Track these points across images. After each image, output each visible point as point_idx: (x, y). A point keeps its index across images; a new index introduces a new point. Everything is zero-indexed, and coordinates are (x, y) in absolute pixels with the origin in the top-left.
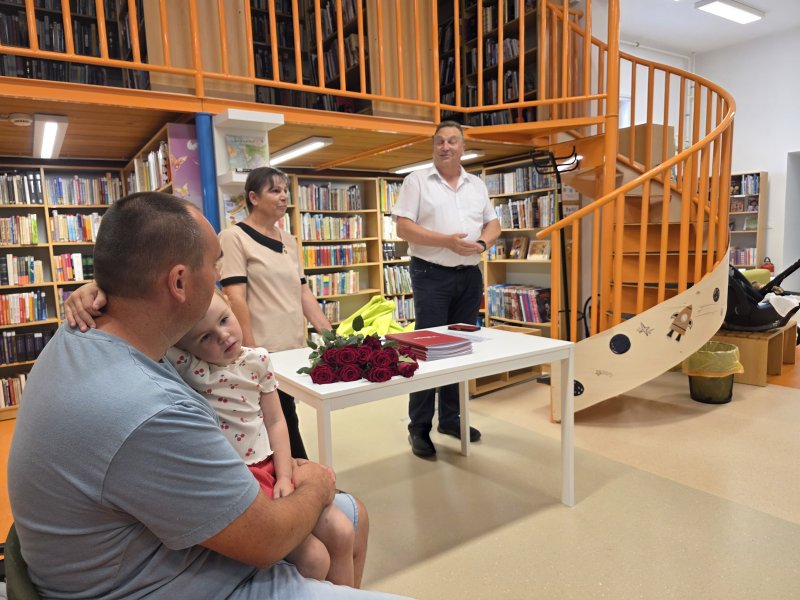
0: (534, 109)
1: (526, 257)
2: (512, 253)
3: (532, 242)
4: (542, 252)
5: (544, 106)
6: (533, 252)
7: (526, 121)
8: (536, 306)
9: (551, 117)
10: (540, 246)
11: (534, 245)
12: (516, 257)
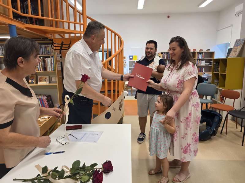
0: (43, 20)
1: (37, 83)
2: (30, 81)
3: (39, 77)
4: (45, 81)
5: (47, 20)
6: (40, 81)
7: (37, 25)
8: (47, 103)
9: (52, 26)
10: (44, 78)
11: (41, 78)
12: (32, 83)
